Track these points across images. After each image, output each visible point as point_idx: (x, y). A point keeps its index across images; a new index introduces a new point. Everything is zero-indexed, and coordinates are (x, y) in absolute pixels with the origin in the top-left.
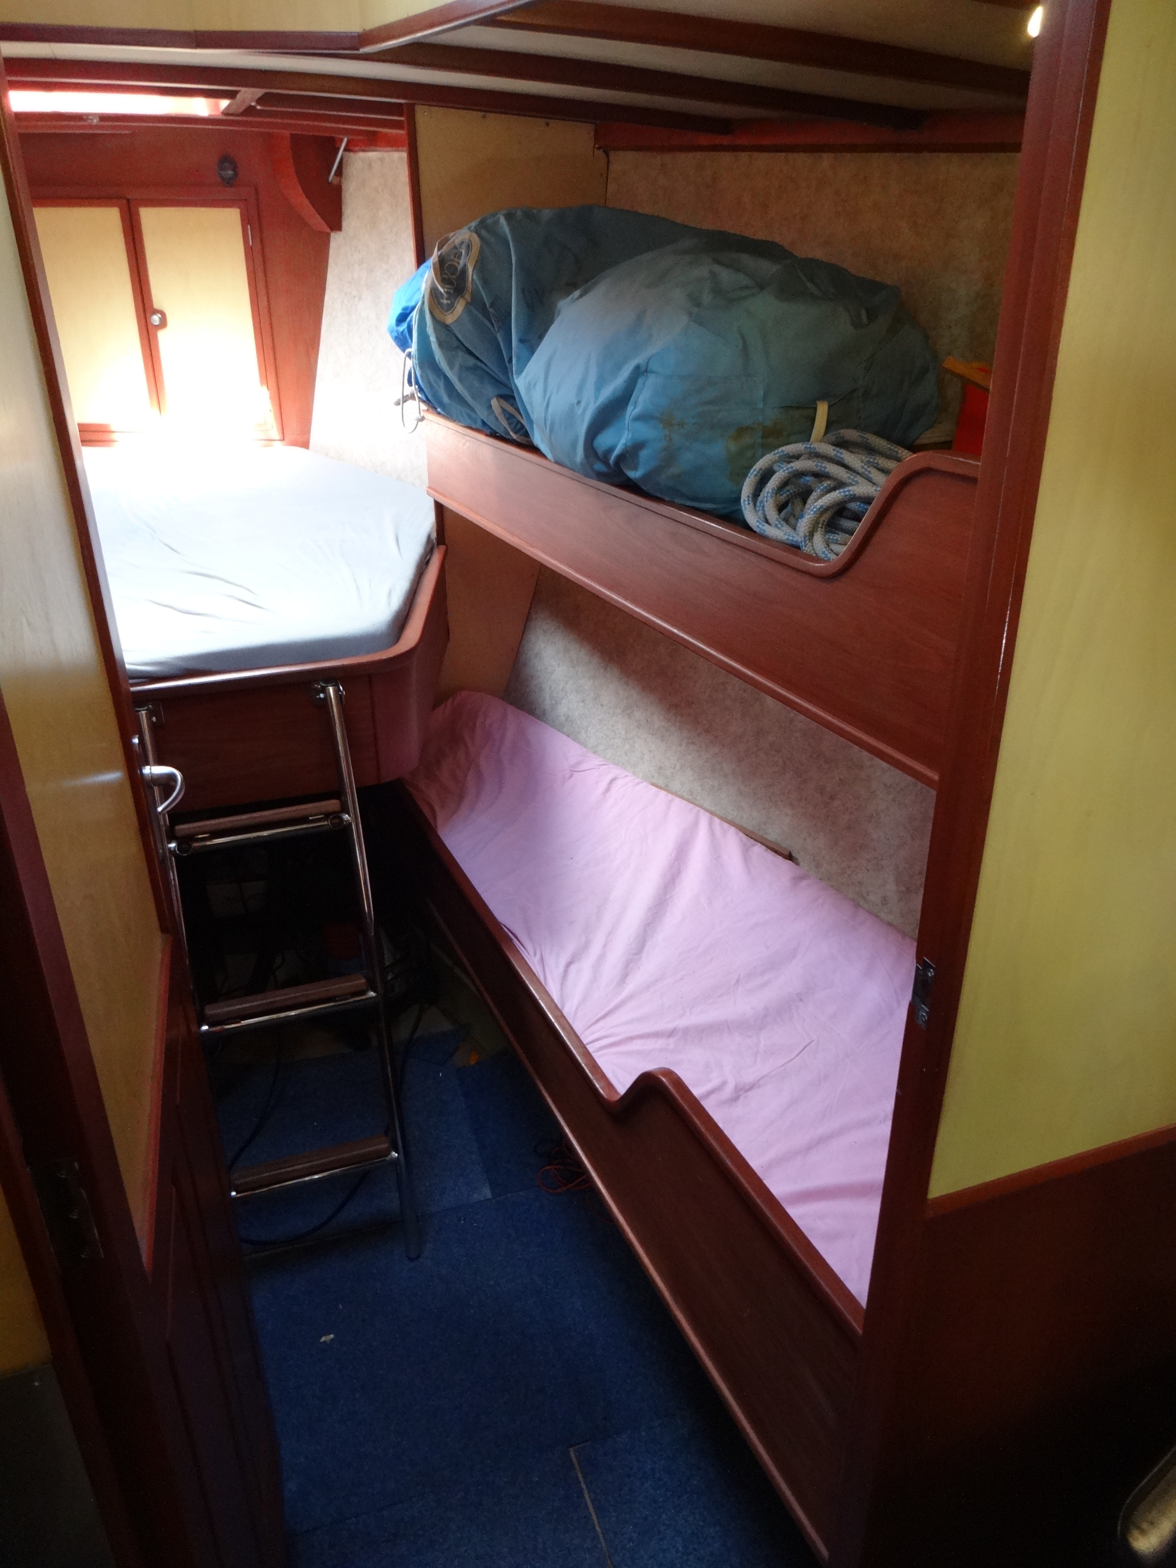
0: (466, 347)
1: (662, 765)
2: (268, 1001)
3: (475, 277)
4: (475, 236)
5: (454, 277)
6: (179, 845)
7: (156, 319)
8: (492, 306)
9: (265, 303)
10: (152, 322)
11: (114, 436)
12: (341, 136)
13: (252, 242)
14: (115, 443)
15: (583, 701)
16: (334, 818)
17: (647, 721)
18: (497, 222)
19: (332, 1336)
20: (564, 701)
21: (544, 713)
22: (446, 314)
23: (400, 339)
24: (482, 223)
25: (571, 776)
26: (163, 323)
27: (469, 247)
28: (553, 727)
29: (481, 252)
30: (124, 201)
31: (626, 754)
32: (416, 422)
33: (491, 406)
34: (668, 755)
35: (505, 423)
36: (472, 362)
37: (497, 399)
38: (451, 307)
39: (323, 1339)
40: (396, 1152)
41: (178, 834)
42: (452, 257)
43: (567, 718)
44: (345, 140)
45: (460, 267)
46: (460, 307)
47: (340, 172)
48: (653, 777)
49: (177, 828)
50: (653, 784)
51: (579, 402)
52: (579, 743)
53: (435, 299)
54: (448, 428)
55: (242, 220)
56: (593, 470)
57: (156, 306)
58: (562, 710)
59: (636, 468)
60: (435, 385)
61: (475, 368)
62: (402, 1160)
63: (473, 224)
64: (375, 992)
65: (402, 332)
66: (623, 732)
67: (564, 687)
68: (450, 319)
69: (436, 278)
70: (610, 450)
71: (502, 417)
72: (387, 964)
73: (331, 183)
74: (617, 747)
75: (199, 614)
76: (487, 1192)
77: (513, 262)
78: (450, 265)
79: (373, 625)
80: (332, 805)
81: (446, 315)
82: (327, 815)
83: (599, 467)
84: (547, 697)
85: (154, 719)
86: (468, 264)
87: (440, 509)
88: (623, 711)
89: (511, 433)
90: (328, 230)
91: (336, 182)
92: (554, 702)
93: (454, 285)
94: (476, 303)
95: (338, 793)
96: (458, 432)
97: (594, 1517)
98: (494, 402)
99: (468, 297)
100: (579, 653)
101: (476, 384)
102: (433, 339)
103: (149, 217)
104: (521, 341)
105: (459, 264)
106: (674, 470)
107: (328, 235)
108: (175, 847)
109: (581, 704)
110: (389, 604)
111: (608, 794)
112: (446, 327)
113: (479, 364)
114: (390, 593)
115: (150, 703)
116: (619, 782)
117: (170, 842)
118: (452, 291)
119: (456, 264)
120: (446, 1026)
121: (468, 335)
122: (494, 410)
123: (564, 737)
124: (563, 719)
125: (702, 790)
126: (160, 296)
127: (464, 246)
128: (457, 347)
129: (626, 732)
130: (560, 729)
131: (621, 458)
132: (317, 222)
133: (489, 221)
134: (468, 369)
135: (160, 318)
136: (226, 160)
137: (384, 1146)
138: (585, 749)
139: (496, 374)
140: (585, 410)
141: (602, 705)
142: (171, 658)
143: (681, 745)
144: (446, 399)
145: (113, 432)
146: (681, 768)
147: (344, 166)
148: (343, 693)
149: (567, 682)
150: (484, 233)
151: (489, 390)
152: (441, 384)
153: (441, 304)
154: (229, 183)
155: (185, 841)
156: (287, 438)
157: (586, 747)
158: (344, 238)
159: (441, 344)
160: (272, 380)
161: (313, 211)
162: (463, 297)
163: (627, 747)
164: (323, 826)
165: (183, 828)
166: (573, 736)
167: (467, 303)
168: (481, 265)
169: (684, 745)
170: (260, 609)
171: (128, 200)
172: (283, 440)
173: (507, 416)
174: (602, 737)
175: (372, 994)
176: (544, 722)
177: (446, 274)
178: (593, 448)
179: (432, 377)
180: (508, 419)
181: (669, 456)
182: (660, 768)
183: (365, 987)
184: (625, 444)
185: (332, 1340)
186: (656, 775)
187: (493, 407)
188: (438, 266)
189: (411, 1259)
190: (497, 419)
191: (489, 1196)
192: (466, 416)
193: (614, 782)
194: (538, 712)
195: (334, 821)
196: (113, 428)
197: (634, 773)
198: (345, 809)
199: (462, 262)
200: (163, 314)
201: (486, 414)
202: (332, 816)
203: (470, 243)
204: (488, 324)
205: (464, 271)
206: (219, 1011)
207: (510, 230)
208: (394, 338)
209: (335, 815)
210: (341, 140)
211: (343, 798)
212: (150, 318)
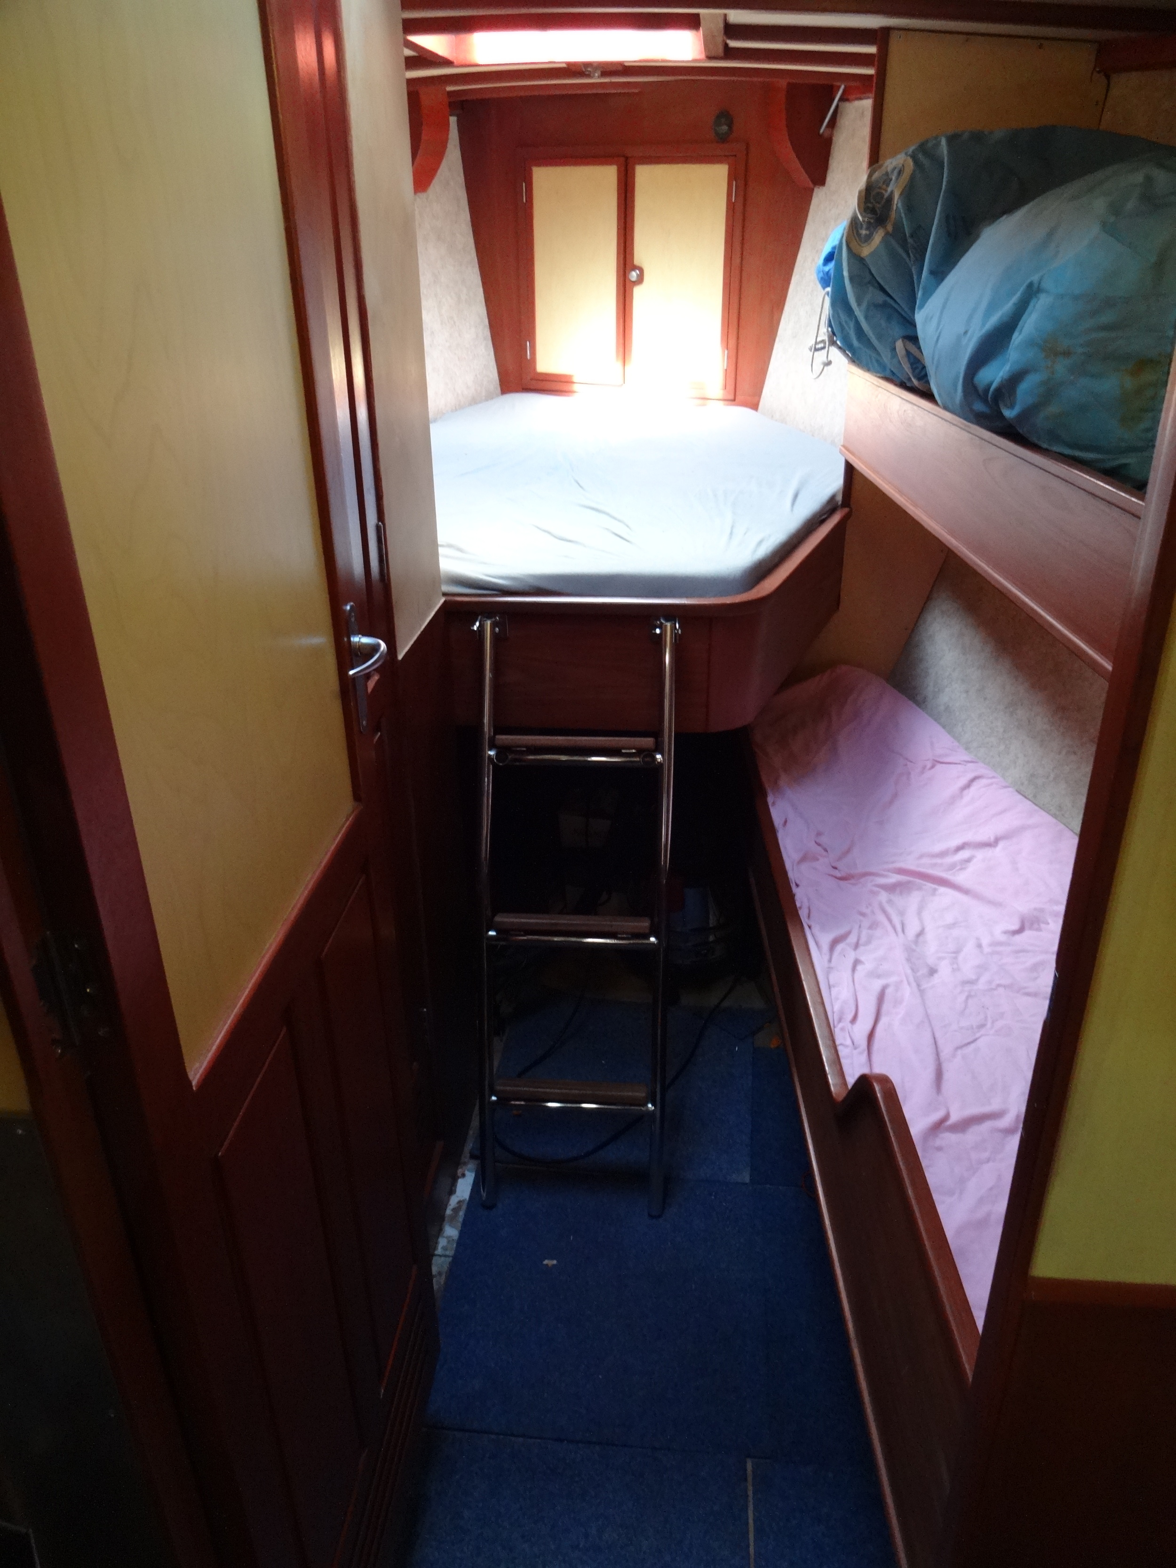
0: (879, 284)
1: (1035, 773)
2: (553, 921)
3: (900, 205)
4: (910, 162)
5: (878, 206)
6: (497, 755)
7: (634, 275)
8: (912, 236)
9: (738, 261)
10: (630, 277)
11: (575, 387)
12: (838, 84)
13: (735, 200)
14: (575, 394)
15: (967, 692)
16: (645, 756)
17: (1029, 721)
18: (938, 144)
19: (555, 1262)
20: (947, 690)
21: (925, 700)
22: (863, 245)
23: (825, 280)
24: (922, 147)
25: (933, 767)
26: (640, 280)
27: (900, 173)
28: (931, 715)
29: (912, 178)
30: (622, 159)
31: (999, 756)
32: (822, 367)
33: (894, 349)
34: (1043, 762)
35: (907, 367)
36: (881, 298)
37: (903, 340)
38: (868, 238)
39: (546, 1262)
40: (652, 1105)
41: (497, 742)
42: (880, 185)
43: (947, 708)
44: (843, 87)
45: (886, 195)
46: (878, 237)
47: (833, 123)
48: (1022, 784)
49: (497, 737)
50: (1019, 792)
51: (966, 333)
52: (954, 737)
53: (854, 229)
54: (867, 380)
55: (729, 175)
56: (972, 410)
57: (637, 262)
58: (944, 699)
59: (1012, 406)
60: (845, 325)
61: (885, 305)
62: (658, 1114)
63: (912, 149)
64: (656, 938)
65: (828, 272)
66: (1001, 730)
67: (950, 674)
68: (866, 251)
69: (859, 210)
70: (989, 386)
71: (906, 360)
72: (711, 925)
73: (821, 136)
74: (991, 747)
75: (570, 541)
76: (746, 1177)
77: (944, 186)
78: (878, 193)
79: (728, 569)
80: (649, 742)
81: (863, 247)
82: (640, 751)
83: (979, 407)
84: (931, 684)
85: (497, 629)
86: (895, 190)
87: (850, 470)
88: (1006, 708)
89: (913, 379)
90: (811, 185)
91: (826, 135)
92: (936, 690)
93: (876, 214)
94: (897, 233)
95: (657, 734)
96: (873, 383)
97: (751, 1536)
98: (899, 344)
99: (890, 228)
100: (973, 638)
101: (883, 323)
102: (846, 274)
103: (644, 174)
104: (932, 272)
105: (886, 191)
106: (1053, 409)
107: (813, 190)
108: (494, 755)
109: (964, 695)
110: (755, 551)
111: (966, 792)
112: (861, 260)
113: (888, 299)
114: (760, 543)
115: (498, 615)
116: (984, 781)
117: (490, 749)
118: (872, 221)
119: (884, 192)
120: (758, 1004)
121: (882, 271)
122: (898, 353)
123: (939, 728)
124: (942, 708)
125: (1073, 806)
126: (642, 253)
127: (896, 172)
128: (869, 283)
129: (1004, 731)
130: (937, 719)
131: (999, 392)
132: (802, 177)
133: (930, 145)
134: (877, 306)
135: (637, 275)
136: (725, 116)
137: (641, 1094)
138: (956, 744)
139: (903, 310)
140: (969, 340)
141: (985, 699)
142: (524, 575)
143: (1060, 753)
144: (856, 343)
145: (574, 383)
146: (1055, 779)
147: (839, 115)
148: (678, 630)
149: (954, 670)
150: (920, 156)
151: (897, 330)
152: (852, 324)
153: (859, 235)
154: (723, 139)
155: (503, 750)
156: (739, 397)
157: (959, 741)
158: (826, 194)
159: (851, 279)
160: (732, 342)
161: (799, 165)
162: (885, 227)
163: (1002, 747)
164: (634, 761)
165: (504, 739)
166: (948, 728)
167: (887, 233)
168: (909, 193)
169: (1064, 752)
170: (628, 543)
171: (627, 158)
172: (734, 400)
173: (912, 360)
174: (978, 733)
175: (653, 939)
176: (923, 709)
177: (870, 203)
178: (973, 383)
179: (843, 317)
180: (912, 364)
181: (1049, 392)
182: (1033, 775)
183: (647, 931)
184: (1002, 377)
185: (554, 1265)
186: (1026, 783)
187: (897, 350)
188: (864, 194)
189: (651, 1216)
190: (899, 362)
191: (747, 1179)
192: (876, 364)
193: (977, 780)
194: (919, 698)
195: (646, 760)
196: (575, 379)
197: (1003, 776)
198: (659, 749)
199: (889, 189)
200: (641, 270)
201: (889, 356)
202: (644, 753)
203: (902, 169)
204: (904, 255)
205: (890, 200)
206: (506, 920)
207: (949, 152)
208: (820, 278)
209: (649, 753)
210: (839, 87)
211: (660, 739)
212: (629, 273)
